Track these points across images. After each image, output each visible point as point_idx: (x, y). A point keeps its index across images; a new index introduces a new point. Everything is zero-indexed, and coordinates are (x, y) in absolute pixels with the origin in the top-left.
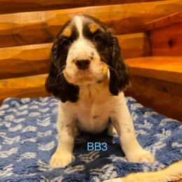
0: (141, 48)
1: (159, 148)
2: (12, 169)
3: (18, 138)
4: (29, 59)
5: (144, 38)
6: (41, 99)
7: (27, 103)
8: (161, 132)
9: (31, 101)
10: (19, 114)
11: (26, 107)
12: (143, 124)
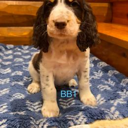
0: (105, 15)
1: (121, 102)
2: (7, 106)
3: (8, 80)
4: (13, 13)
5: (108, 8)
6: (23, 47)
7: (11, 49)
8: (123, 91)
9: (15, 48)
10: (5, 58)
11: (10, 52)
12: (108, 81)
